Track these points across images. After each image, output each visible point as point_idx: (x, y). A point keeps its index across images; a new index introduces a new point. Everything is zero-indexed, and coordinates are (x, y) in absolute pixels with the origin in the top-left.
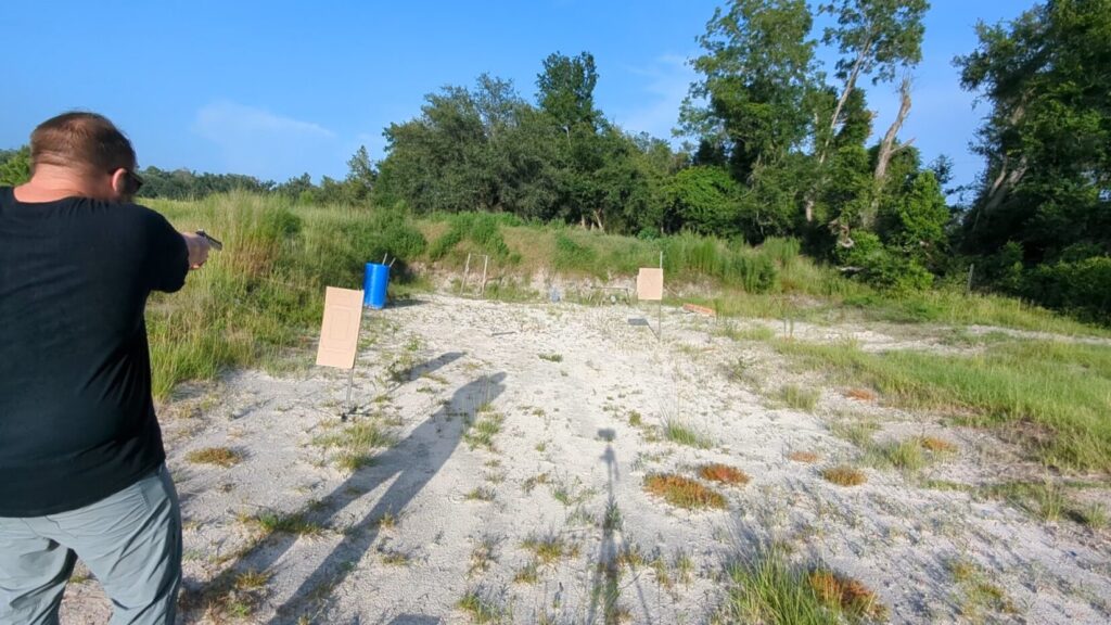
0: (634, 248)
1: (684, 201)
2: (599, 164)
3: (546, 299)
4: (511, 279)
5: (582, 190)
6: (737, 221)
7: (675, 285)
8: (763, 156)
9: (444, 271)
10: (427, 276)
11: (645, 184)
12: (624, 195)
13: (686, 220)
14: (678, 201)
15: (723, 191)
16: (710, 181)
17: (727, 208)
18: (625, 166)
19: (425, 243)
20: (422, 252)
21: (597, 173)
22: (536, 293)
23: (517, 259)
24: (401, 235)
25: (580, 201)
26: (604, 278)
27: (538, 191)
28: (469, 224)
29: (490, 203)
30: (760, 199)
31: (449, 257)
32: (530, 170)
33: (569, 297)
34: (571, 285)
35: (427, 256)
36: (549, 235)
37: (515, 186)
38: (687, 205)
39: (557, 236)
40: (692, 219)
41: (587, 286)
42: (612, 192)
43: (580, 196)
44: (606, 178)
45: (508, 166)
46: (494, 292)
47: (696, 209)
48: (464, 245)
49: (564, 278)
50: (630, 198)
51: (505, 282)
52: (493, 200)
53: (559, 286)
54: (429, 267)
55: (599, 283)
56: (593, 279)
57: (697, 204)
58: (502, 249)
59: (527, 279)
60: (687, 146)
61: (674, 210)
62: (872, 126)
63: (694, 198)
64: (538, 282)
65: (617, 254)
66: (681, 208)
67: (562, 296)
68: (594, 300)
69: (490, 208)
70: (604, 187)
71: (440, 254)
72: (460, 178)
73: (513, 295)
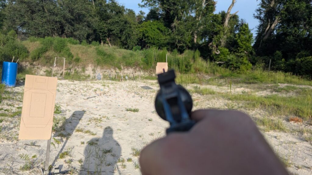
0: (132, 55)
1: (146, 35)
2: (108, 18)
3: (94, 78)
4: (75, 70)
5: (102, 29)
6: (168, 44)
7: (151, 71)
8: (178, 17)
9: (39, 66)
10: (30, 69)
11: (130, 27)
12: (121, 31)
13: (147, 43)
14: (144, 35)
15: (162, 31)
16: (156, 27)
17: (164, 38)
18: (122, 18)
19: (28, 52)
20: (27, 57)
21: (109, 21)
22: (89, 76)
23: (78, 60)
24: (15, 48)
25: (101, 34)
26: (120, 69)
27: (84, 28)
28: (51, 43)
29: (60, 33)
30: (178, 35)
31: (42, 59)
32: (79, 18)
33: (105, 77)
34: (105, 72)
35: (30, 59)
36: (92, 48)
37: (73, 25)
38: (148, 37)
39: (96, 49)
40: (150, 43)
41: (113, 72)
42: (116, 29)
43: (101, 32)
44: (113, 24)
45: (69, 15)
46: (67, 76)
47: (152, 39)
48: (50, 53)
49: (102, 69)
50: (124, 33)
51: (73, 71)
52: (61, 31)
53: (99, 72)
54: (32, 64)
55: (118, 71)
56: (115, 69)
57: (152, 36)
58: (70, 55)
59: (84, 70)
60: (142, 13)
61: (142, 39)
62: (216, 7)
63: (151, 34)
64: (89, 71)
65: (124, 57)
66: (145, 38)
67: (102, 77)
68: (117, 78)
69: (60, 35)
70: (112, 28)
71: (36, 58)
72: (44, 20)
73: (77, 77)
